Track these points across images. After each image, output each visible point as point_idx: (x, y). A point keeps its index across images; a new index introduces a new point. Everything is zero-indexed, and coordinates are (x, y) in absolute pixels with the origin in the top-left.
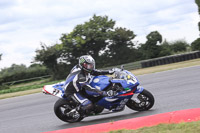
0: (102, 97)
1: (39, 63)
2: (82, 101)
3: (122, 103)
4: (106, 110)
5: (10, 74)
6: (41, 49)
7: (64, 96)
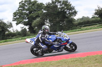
0: (52, 45)
1: (96, 16)
2: (43, 47)
3: (62, 48)
4: (54, 51)
5: (82, 21)
6: (98, 9)
7: (35, 44)
